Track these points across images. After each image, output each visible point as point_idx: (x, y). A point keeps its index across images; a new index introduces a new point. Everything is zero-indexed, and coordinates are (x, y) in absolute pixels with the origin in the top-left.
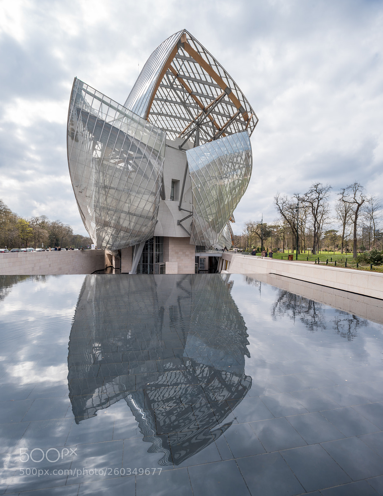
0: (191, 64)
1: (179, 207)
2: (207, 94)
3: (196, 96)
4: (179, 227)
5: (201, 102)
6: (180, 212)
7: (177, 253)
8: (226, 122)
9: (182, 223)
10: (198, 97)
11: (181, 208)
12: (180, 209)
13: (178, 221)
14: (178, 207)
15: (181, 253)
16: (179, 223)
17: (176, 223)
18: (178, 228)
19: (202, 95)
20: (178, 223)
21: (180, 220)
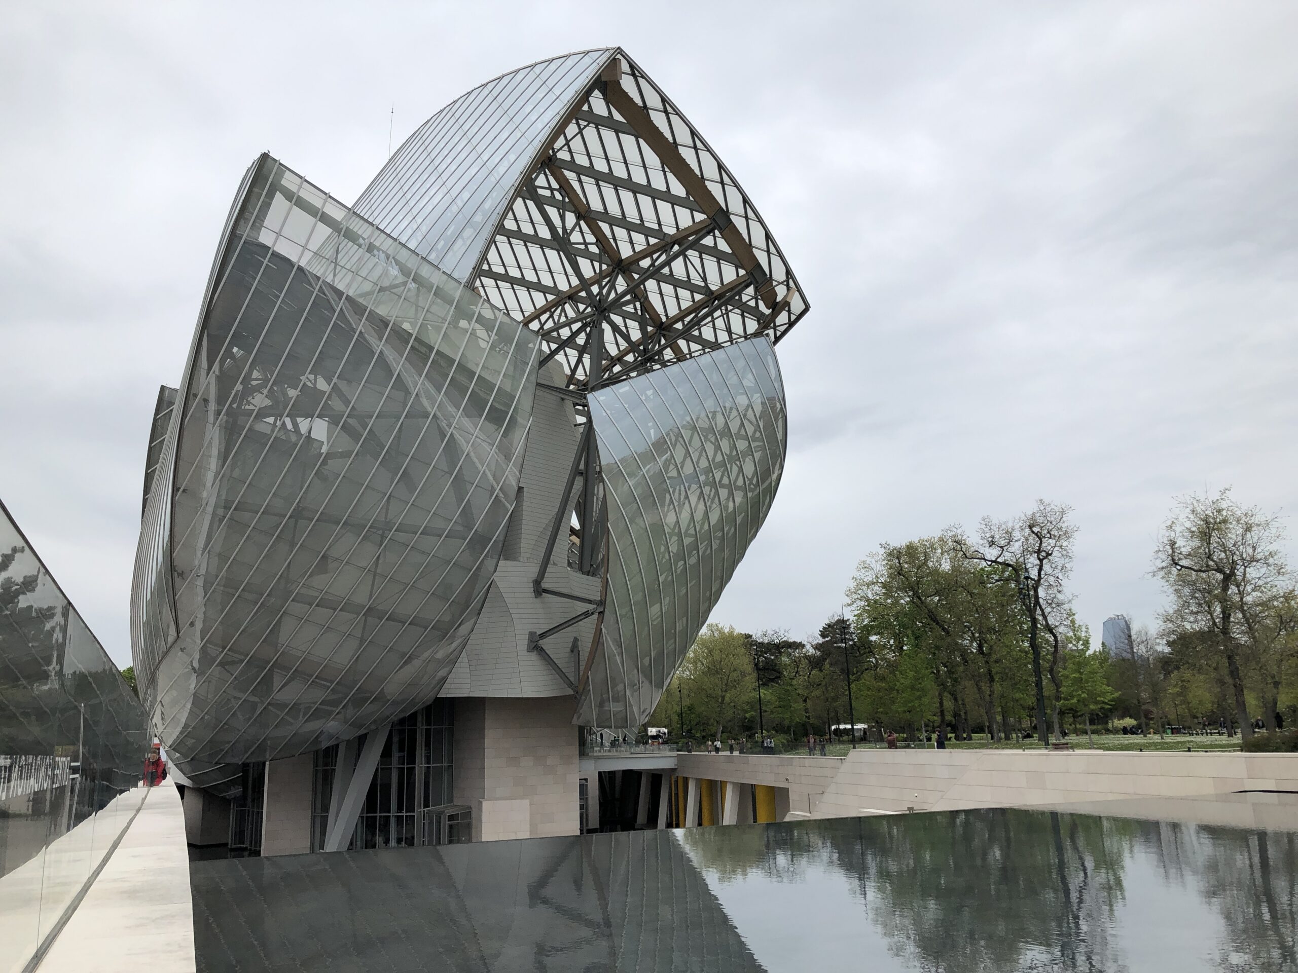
0: (609, 135)
1: (537, 583)
2: (639, 222)
3: (601, 224)
4: (534, 656)
5: (612, 241)
6: (538, 600)
7: (513, 762)
8: (685, 305)
9: (545, 643)
10: (605, 227)
11: (545, 585)
12: (539, 590)
13: (532, 634)
14: (531, 585)
15: (527, 761)
16: (535, 644)
17: (523, 642)
18: (530, 663)
19: (623, 222)
20: (531, 641)
21: (539, 632)
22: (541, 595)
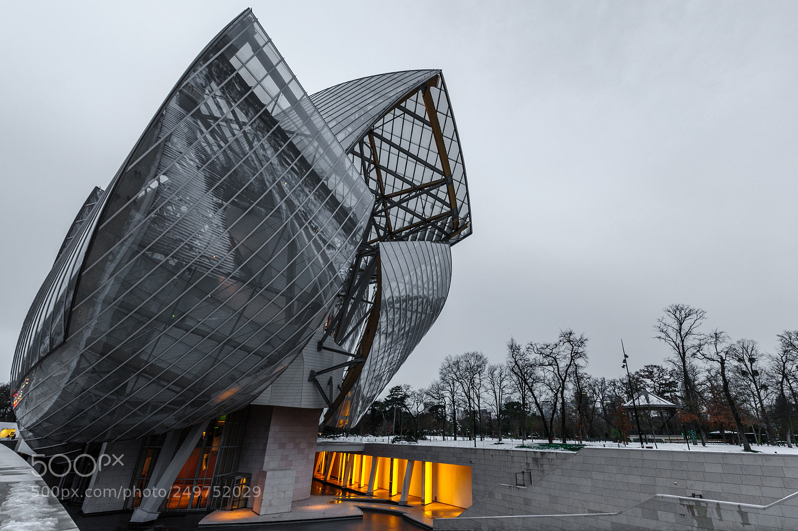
0: (409, 121)
1: (320, 343)
2: (403, 174)
3: (383, 172)
4: (311, 385)
5: (384, 184)
6: (318, 353)
7: (282, 446)
8: (407, 224)
9: (317, 378)
11: (325, 344)
12: (320, 348)
13: (312, 372)
14: (317, 344)
15: (290, 446)
16: (313, 378)
17: (307, 375)
18: (307, 387)
19: (394, 173)
20: (311, 376)
21: (316, 371)
22: (321, 350)
